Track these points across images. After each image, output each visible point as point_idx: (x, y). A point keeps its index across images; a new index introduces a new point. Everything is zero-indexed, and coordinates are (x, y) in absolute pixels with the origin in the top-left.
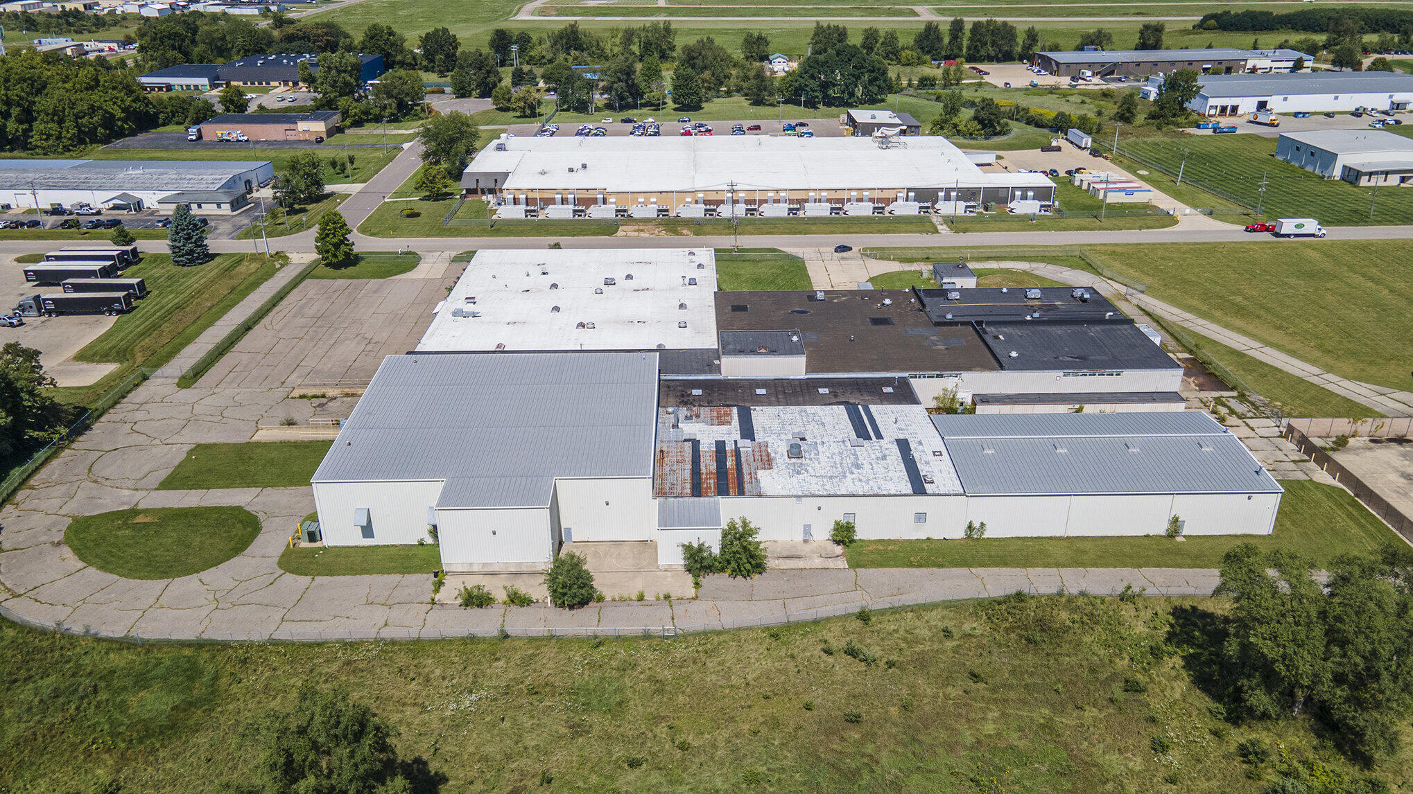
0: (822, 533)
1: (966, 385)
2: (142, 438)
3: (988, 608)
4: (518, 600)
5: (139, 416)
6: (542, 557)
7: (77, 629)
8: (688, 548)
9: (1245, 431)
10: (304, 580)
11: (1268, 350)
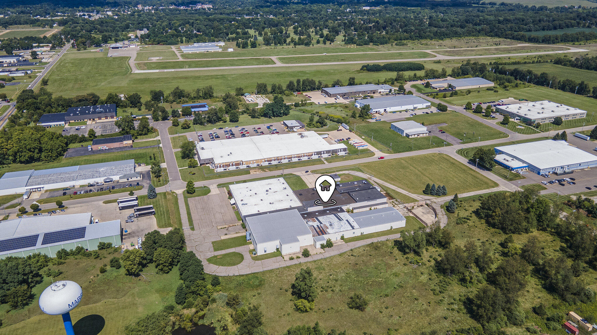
0: (339, 238)
1: (351, 206)
2: (199, 243)
3: (368, 245)
4: (298, 257)
5: (192, 238)
6: (299, 251)
7: (231, 275)
8: (321, 245)
9: (398, 208)
10: (260, 261)
11: (399, 189)
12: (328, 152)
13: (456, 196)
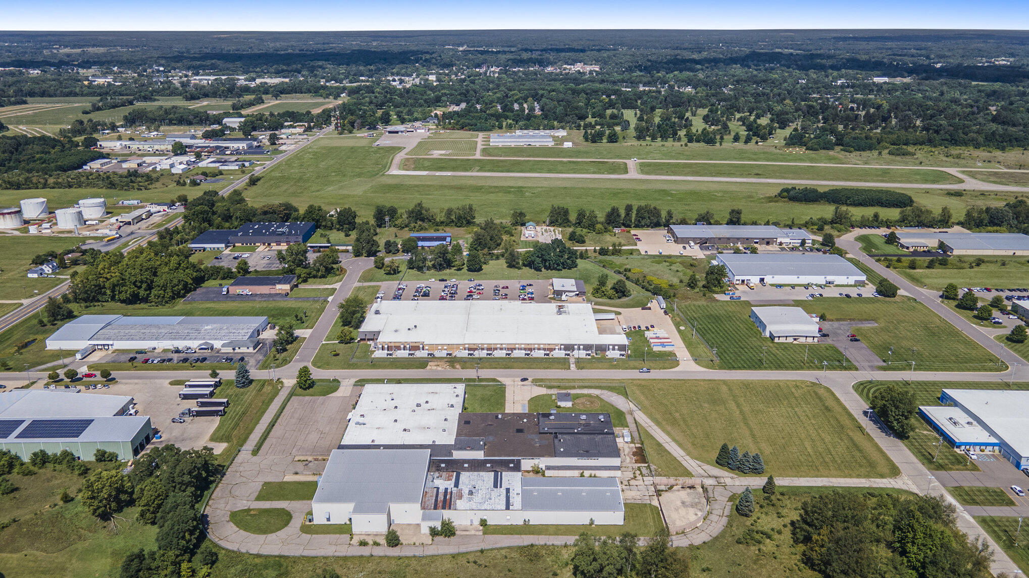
0: (477, 522)
1: (542, 462)
2: (244, 479)
4: (376, 544)
5: (241, 469)
6: (384, 530)
7: (243, 550)
8: (430, 528)
9: (641, 482)
10: (309, 536)
11: (673, 443)
12: (587, 347)
13: (770, 481)
